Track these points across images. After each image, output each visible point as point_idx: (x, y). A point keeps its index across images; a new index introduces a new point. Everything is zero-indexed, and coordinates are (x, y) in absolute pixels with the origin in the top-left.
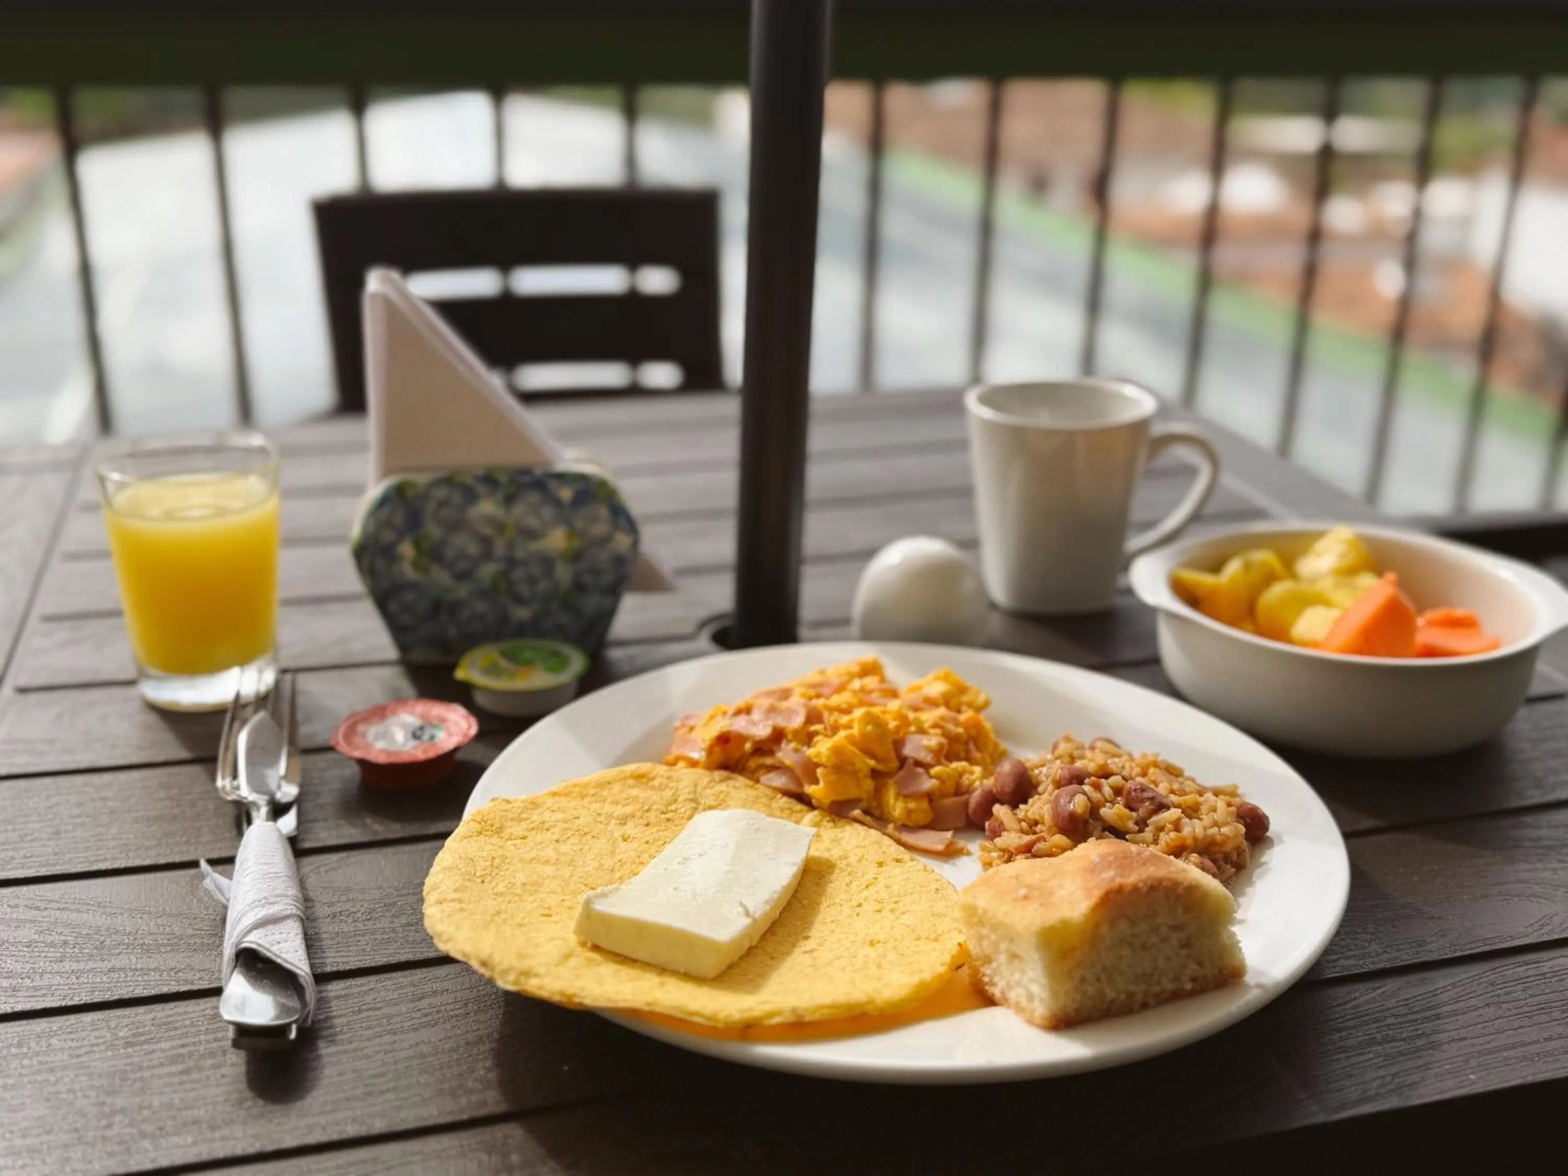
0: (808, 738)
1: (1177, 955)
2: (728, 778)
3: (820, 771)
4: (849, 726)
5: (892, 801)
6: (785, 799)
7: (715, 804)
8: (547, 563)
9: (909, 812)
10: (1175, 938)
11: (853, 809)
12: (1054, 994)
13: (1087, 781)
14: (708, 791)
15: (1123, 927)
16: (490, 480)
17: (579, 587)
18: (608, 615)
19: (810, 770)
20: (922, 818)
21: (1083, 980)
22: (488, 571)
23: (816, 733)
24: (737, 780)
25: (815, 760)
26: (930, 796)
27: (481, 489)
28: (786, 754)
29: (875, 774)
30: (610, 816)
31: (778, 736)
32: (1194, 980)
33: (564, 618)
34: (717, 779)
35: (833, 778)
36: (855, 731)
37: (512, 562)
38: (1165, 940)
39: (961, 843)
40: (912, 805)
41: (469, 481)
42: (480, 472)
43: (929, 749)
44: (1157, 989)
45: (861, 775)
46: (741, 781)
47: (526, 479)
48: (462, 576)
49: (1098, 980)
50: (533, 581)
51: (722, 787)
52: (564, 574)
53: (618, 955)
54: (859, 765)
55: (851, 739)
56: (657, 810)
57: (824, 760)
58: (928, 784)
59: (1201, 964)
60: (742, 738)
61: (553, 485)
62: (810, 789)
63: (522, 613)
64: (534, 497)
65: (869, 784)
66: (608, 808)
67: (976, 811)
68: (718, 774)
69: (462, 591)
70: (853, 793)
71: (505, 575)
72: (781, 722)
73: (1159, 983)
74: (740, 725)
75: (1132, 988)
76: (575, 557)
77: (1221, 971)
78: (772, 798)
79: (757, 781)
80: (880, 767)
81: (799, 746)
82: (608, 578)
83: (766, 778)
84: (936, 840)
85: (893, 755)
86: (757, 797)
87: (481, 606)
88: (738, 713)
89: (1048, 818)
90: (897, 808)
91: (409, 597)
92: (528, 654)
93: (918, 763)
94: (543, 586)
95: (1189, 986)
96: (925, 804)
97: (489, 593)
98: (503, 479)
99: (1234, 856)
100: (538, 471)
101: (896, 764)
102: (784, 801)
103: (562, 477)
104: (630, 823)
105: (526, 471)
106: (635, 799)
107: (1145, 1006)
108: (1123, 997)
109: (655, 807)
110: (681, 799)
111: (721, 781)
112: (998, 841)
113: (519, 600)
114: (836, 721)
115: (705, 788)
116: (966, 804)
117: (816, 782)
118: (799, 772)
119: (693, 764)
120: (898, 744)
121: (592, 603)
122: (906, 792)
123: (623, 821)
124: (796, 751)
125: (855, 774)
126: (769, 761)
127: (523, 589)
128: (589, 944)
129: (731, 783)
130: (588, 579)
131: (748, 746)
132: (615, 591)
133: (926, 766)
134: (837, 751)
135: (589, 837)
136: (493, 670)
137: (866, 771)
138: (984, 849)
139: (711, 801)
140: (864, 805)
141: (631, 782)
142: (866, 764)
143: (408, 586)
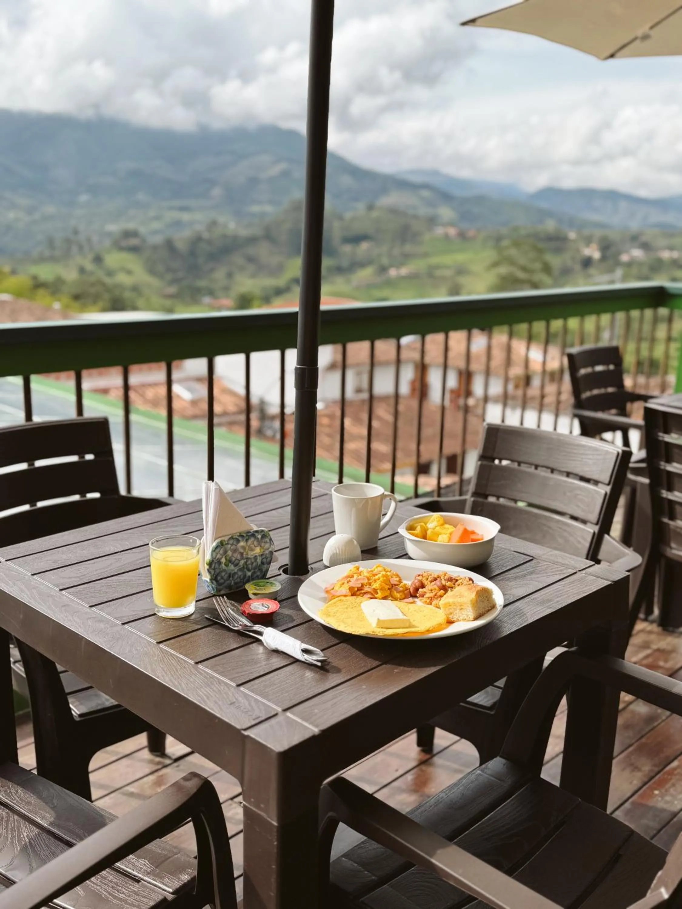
0: (370, 584)
1: (488, 602)
3: (378, 591)
4: (379, 579)
5: (396, 594)
7: (360, 603)
8: (255, 557)
9: (401, 595)
10: (487, 599)
12: (473, 613)
13: (436, 580)
15: (480, 598)
16: (242, 536)
18: (267, 570)
19: (375, 591)
20: (403, 596)
21: (476, 610)
22: (242, 562)
25: (376, 588)
26: (403, 591)
27: (240, 539)
28: (367, 589)
29: (389, 589)
31: (363, 585)
33: (260, 573)
36: (381, 579)
37: (247, 559)
38: (485, 599)
39: (415, 600)
41: (237, 537)
42: (238, 534)
43: (396, 581)
46: (360, 597)
47: (249, 534)
48: (236, 565)
49: (478, 609)
50: (252, 564)
51: (358, 599)
52: (259, 560)
55: (380, 582)
57: (378, 588)
58: (401, 589)
59: (490, 604)
60: (354, 588)
61: (256, 534)
62: (376, 596)
63: (250, 574)
64: (252, 539)
65: (389, 591)
66: (340, 607)
67: (413, 592)
68: (354, 597)
69: (236, 570)
70: (386, 594)
71: (246, 563)
72: (363, 582)
74: (351, 584)
75: (483, 610)
76: (261, 555)
77: (493, 604)
80: (389, 587)
81: (369, 586)
82: (268, 560)
83: (365, 596)
84: (411, 600)
85: (390, 584)
86: (367, 600)
88: (348, 582)
90: (398, 595)
91: (223, 574)
92: (261, 584)
93: (395, 585)
96: (402, 593)
98: (245, 535)
100: (252, 531)
101: (391, 586)
102: (372, 600)
103: (257, 532)
104: (349, 609)
105: (249, 532)
106: (344, 605)
107: (485, 614)
108: (482, 612)
112: (425, 596)
114: (375, 578)
116: (410, 592)
117: (378, 593)
118: (372, 592)
119: (345, 596)
120: (389, 581)
121: (264, 568)
122: (397, 591)
123: (347, 609)
124: (369, 588)
125: (385, 590)
126: (363, 591)
127: (250, 567)
130: (265, 560)
131: (356, 589)
133: (397, 585)
134: (381, 585)
137: (387, 589)
138: (420, 600)
140: (390, 596)
141: (340, 602)
142: (386, 587)
143: (224, 571)
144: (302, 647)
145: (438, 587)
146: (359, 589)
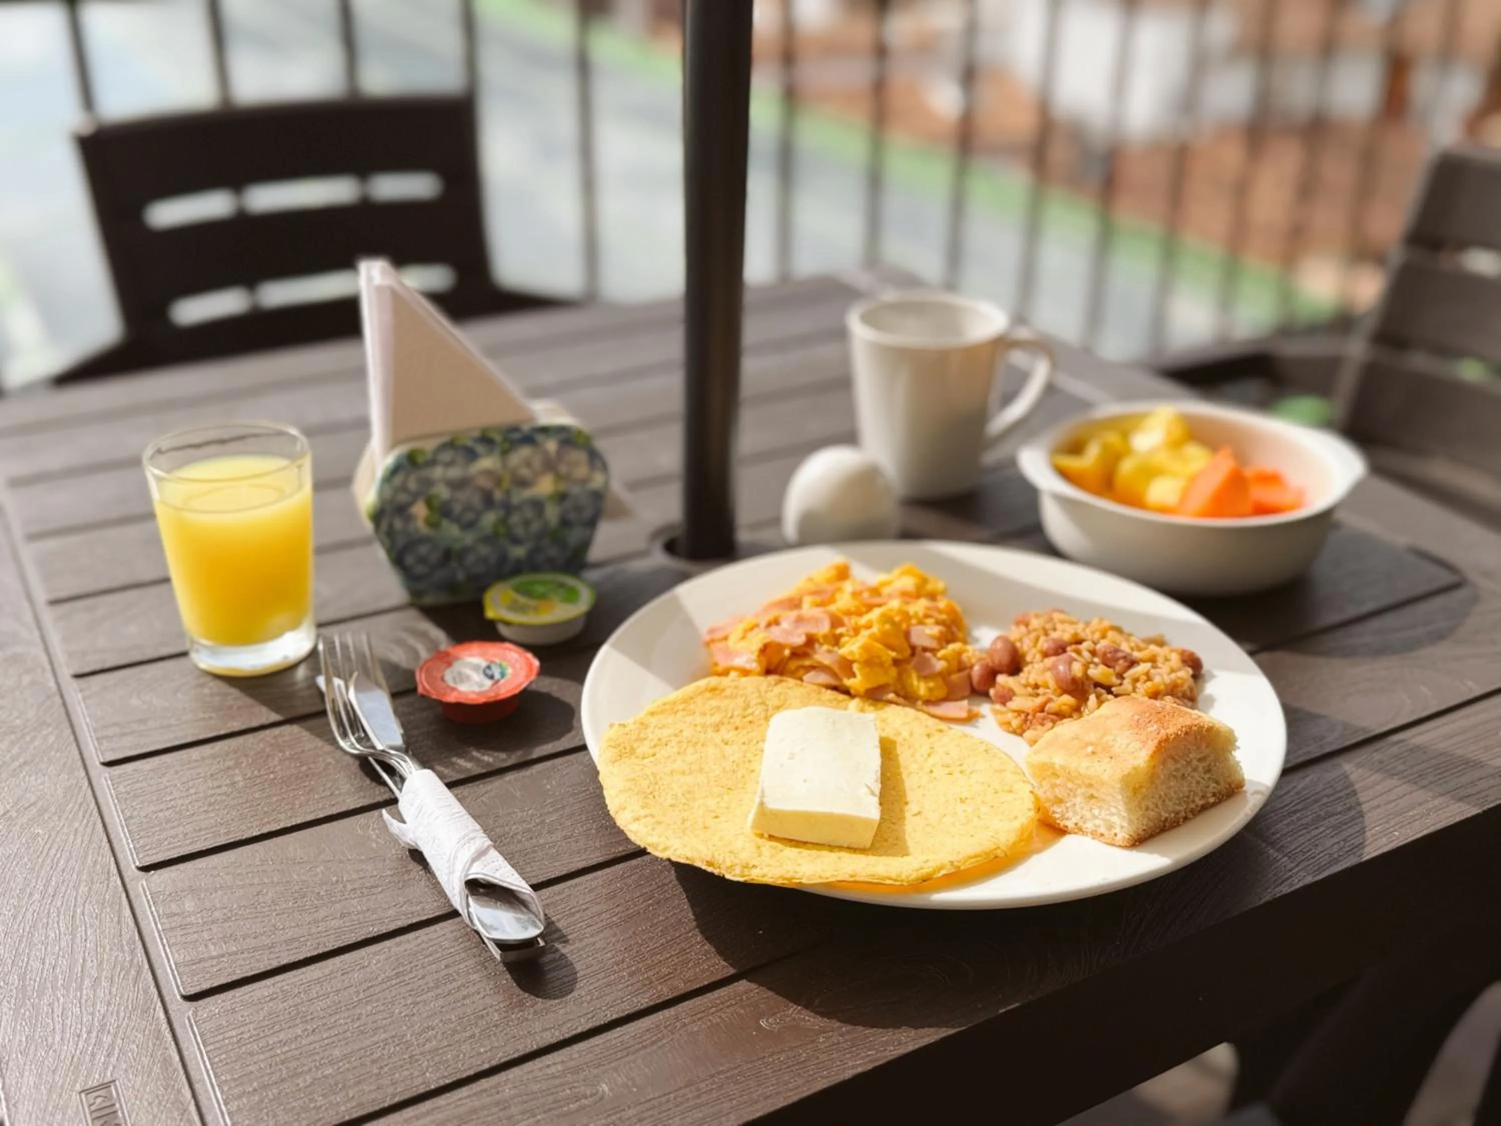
0: (836, 640)
1: (1203, 778)
2: (781, 681)
3: (856, 667)
4: (868, 626)
5: (915, 683)
6: (829, 692)
7: (779, 703)
8: (538, 505)
9: (931, 690)
10: (1201, 766)
11: (887, 693)
12: (1131, 822)
13: (1069, 649)
14: (770, 694)
15: (1171, 765)
16: (486, 440)
17: (565, 523)
18: (585, 545)
19: (847, 665)
20: (939, 693)
21: (1147, 809)
22: (489, 519)
23: (841, 635)
24: (786, 681)
25: (850, 658)
26: (944, 675)
27: (480, 448)
28: (822, 655)
29: (896, 662)
30: (704, 726)
31: (811, 641)
32: (1214, 795)
33: (553, 552)
34: (773, 683)
35: (867, 670)
36: (875, 629)
37: (508, 508)
38: (1195, 769)
39: (975, 709)
40: (931, 684)
41: (469, 443)
42: (477, 434)
43: (932, 637)
44: (1192, 806)
45: (886, 665)
46: (791, 682)
47: (516, 436)
48: (468, 526)
49: (1157, 806)
50: (527, 523)
51: (778, 689)
52: (552, 513)
53: (791, 841)
54: (884, 658)
55: (873, 637)
56: (738, 715)
57: (857, 657)
58: (940, 665)
59: (1217, 782)
60: (780, 647)
61: (540, 438)
62: (849, 682)
63: (518, 552)
64: (524, 451)
65: (894, 672)
66: (699, 720)
67: (979, 682)
68: (772, 678)
69: (469, 538)
70: (882, 680)
71: (504, 521)
72: (813, 630)
73: (1193, 801)
74: (776, 635)
75: (1178, 808)
76: (562, 497)
77: (1230, 785)
78: (820, 693)
79: (801, 680)
80: (900, 657)
81: (830, 648)
82: (588, 513)
83: (809, 677)
84: (959, 708)
85: (906, 645)
86: (809, 694)
87: (484, 550)
88: (769, 625)
89: (1052, 684)
90: (922, 688)
91: (423, 550)
92: (540, 589)
93: (925, 649)
94: (536, 527)
95: (1212, 800)
96: (940, 681)
97: (490, 539)
98: (498, 438)
100: (526, 428)
101: (909, 652)
102: (830, 694)
103: (545, 430)
104: (723, 729)
105: (515, 429)
106: (718, 708)
107: (1186, 819)
108: (1173, 815)
109: (736, 713)
110: (753, 702)
111: (776, 684)
112: (1009, 704)
113: (516, 541)
114: (856, 624)
115: (766, 692)
116: (970, 677)
117: (854, 675)
118: (836, 668)
119: (745, 673)
120: (907, 635)
121: (574, 536)
122: (924, 674)
123: (717, 728)
124: (829, 651)
125: (881, 665)
126: (807, 663)
127: (520, 531)
128: (766, 835)
129: (784, 684)
130: (572, 516)
131: (787, 652)
132: (592, 524)
133: (933, 651)
134: (865, 648)
135: (699, 746)
136: (515, 607)
137: (890, 662)
138: (996, 712)
139: (776, 702)
140: (892, 688)
141: (708, 695)
142: (889, 655)
143: (423, 540)
144: (470, 872)
145: (1058, 680)
146: (799, 653)
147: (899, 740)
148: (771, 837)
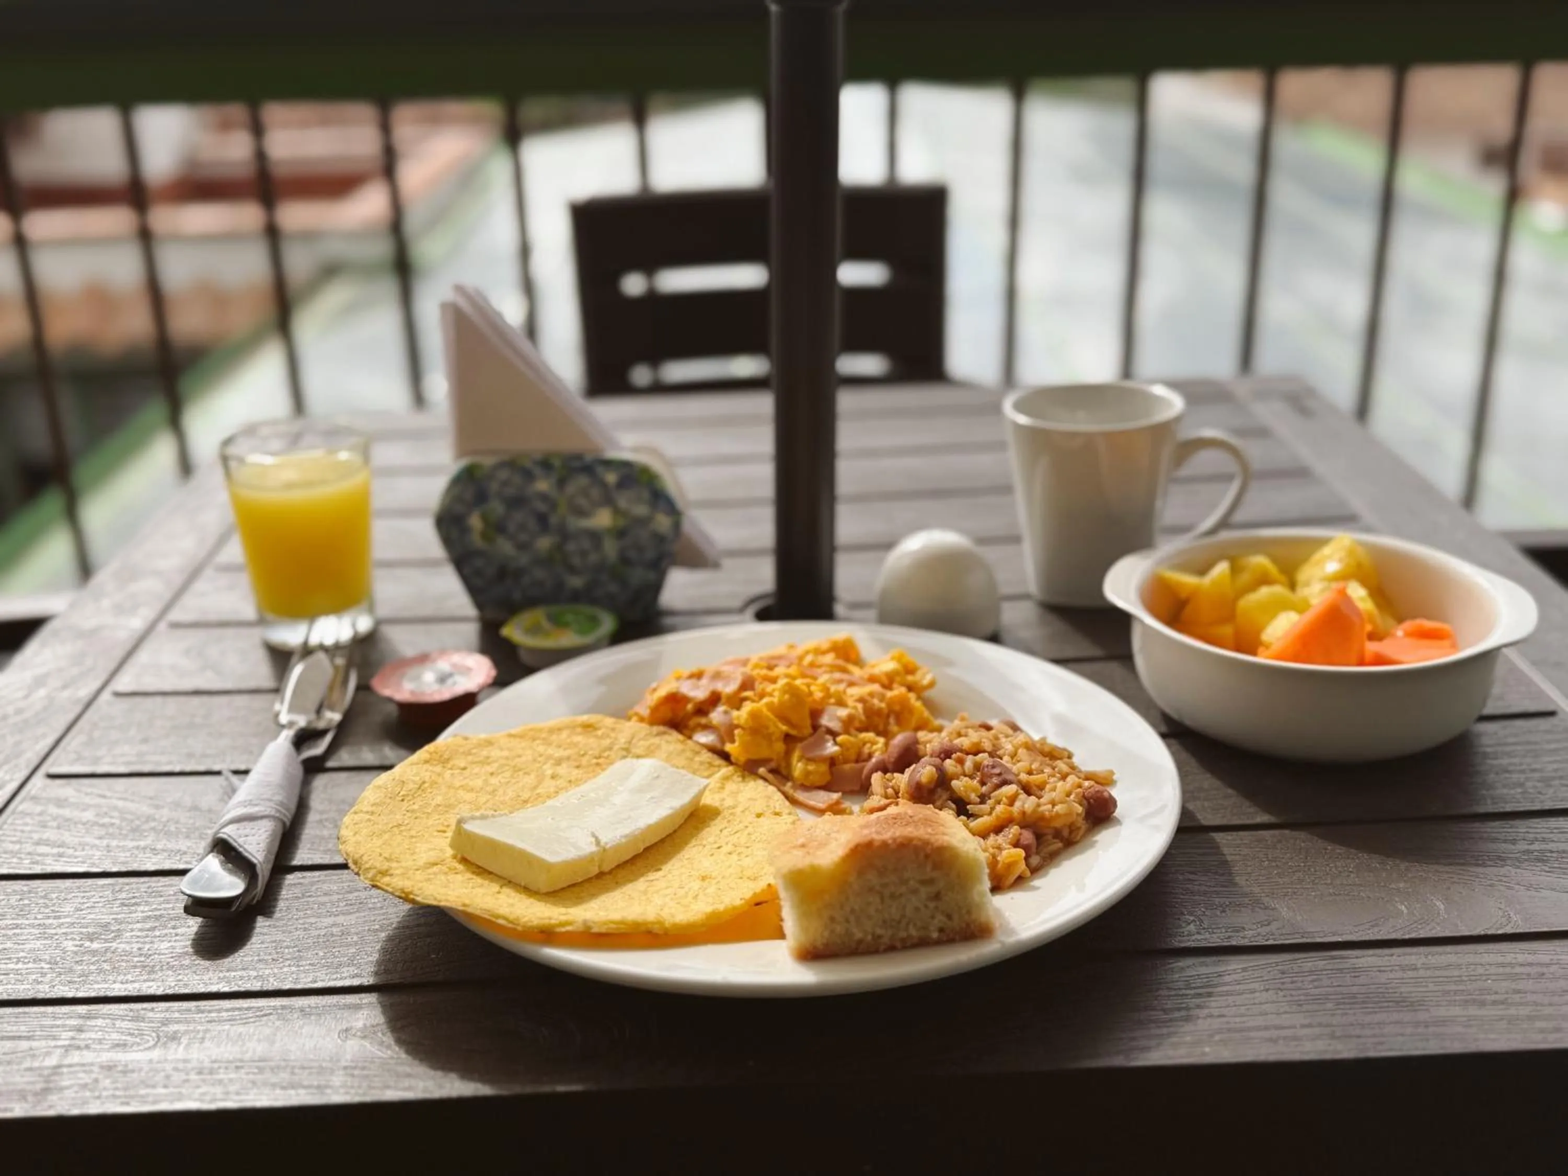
0: (737, 703)
1: (926, 906)
2: (664, 733)
3: (737, 732)
4: (771, 694)
5: (796, 762)
6: (710, 755)
7: (643, 753)
8: (595, 536)
9: (807, 774)
10: (924, 891)
11: (761, 766)
13: (954, 756)
14: (642, 743)
15: (873, 878)
16: (546, 464)
17: (625, 560)
18: (657, 587)
19: (731, 730)
20: (816, 779)
21: (832, 919)
22: (544, 543)
23: (745, 699)
24: (670, 734)
25: (737, 722)
26: (832, 762)
27: (537, 471)
28: (717, 716)
29: (788, 739)
30: (550, 757)
31: (715, 699)
32: (941, 930)
33: (613, 588)
34: (655, 732)
35: (748, 738)
36: (776, 699)
37: (564, 535)
38: (915, 892)
39: (846, 804)
40: (811, 767)
41: (528, 464)
42: (538, 457)
43: (842, 720)
44: (903, 934)
45: (774, 738)
46: (675, 736)
47: (576, 464)
48: (523, 547)
49: (847, 921)
50: (584, 554)
51: (656, 740)
52: (611, 548)
53: (479, 867)
54: (772, 729)
55: (770, 706)
56: (591, 755)
57: (743, 722)
58: (831, 748)
59: (949, 917)
60: (684, 699)
61: (600, 470)
62: (729, 747)
63: (576, 582)
64: (583, 481)
65: (780, 747)
66: (550, 751)
67: (863, 777)
68: (656, 729)
69: (524, 560)
70: (764, 753)
71: (559, 547)
72: (720, 686)
73: (907, 929)
74: (689, 688)
75: (879, 931)
76: (620, 533)
77: (968, 925)
78: (697, 753)
79: (690, 738)
80: (793, 732)
81: (729, 709)
82: (650, 554)
83: (697, 735)
84: (822, 799)
85: (808, 722)
86: (683, 751)
87: (539, 574)
88: (691, 676)
89: (909, 786)
90: (798, 768)
91: (479, 563)
92: (569, 618)
93: (828, 731)
94: (593, 558)
95: (935, 935)
96: (824, 768)
97: (547, 561)
98: (557, 463)
99: (1065, 833)
100: (589, 458)
101: (809, 730)
102: (706, 756)
103: (609, 464)
104: (564, 765)
105: (579, 457)
106: (576, 745)
108: (869, 937)
109: (590, 752)
110: (616, 747)
111: (658, 734)
112: (867, 802)
113: (572, 570)
114: (763, 690)
115: (640, 740)
116: (862, 770)
117: (733, 741)
118: (723, 732)
120: (815, 714)
121: (638, 576)
122: (811, 755)
123: (559, 762)
124: (726, 712)
125: (769, 738)
126: (703, 721)
127: (576, 561)
128: (459, 856)
129: (667, 737)
130: (633, 554)
131: (690, 707)
132: (658, 566)
133: (835, 734)
134: (754, 715)
135: (521, 773)
136: (535, 630)
137: (778, 734)
139: (638, 751)
140: (773, 765)
141: (579, 730)
142: (777, 727)
143: (479, 553)
144: (223, 830)
146: (703, 709)
147: (726, 813)
148: (464, 861)
